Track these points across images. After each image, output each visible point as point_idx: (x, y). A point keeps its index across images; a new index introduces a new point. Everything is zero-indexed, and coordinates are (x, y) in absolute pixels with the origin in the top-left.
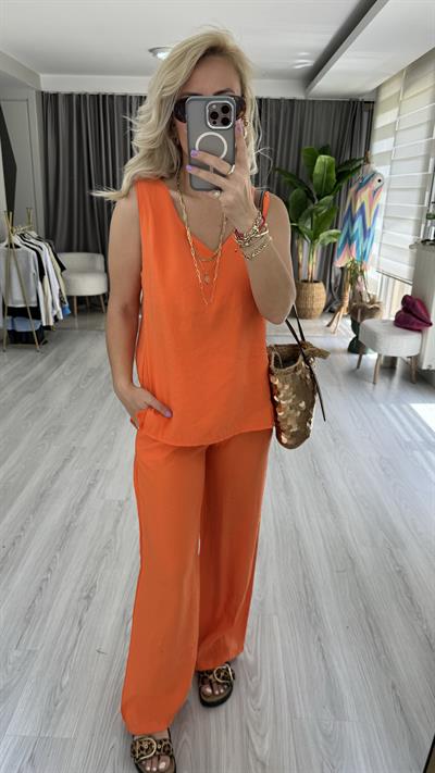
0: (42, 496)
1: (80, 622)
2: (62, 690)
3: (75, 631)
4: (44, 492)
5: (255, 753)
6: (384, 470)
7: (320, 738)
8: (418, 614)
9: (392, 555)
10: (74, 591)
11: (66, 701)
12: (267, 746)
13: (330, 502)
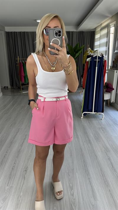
0: (12, 142)
1: (24, 177)
2: (21, 197)
3: (23, 180)
6: (103, 131)
7: (91, 206)
8: (114, 170)
9: (107, 154)
10: (22, 169)
11: (22, 200)
12: (77, 209)
13: (89, 140)
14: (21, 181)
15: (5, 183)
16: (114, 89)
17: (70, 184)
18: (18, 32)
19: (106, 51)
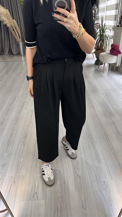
0: (8, 109)
1: (24, 144)
2: (21, 163)
3: (23, 146)
4: (9, 109)
5: (77, 174)
6: (107, 96)
7: (95, 169)
8: (119, 134)
9: (111, 119)
10: (21, 135)
11: (22, 166)
12: (80, 172)
14: (21, 147)
15: (4, 150)
16: (121, 53)
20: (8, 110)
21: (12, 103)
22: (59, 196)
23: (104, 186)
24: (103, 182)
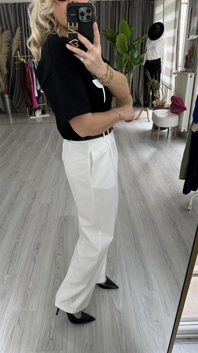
1: (35, 260)
2: (29, 290)
3: (33, 264)
4: (13, 202)
5: (115, 307)
6: (165, 180)
7: (143, 299)
8: (182, 242)
9: (171, 218)
10: (30, 246)
11: (32, 295)
12: (121, 305)
13: (142, 196)
14: (30, 265)
15: (4, 271)
16: (186, 109)
17: (110, 266)
18: (11, 4)
19: (174, 38)
20: (11, 204)
21: (17, 193)
22: (86, 344)
23: (156, 328)
24: (154, 321)
